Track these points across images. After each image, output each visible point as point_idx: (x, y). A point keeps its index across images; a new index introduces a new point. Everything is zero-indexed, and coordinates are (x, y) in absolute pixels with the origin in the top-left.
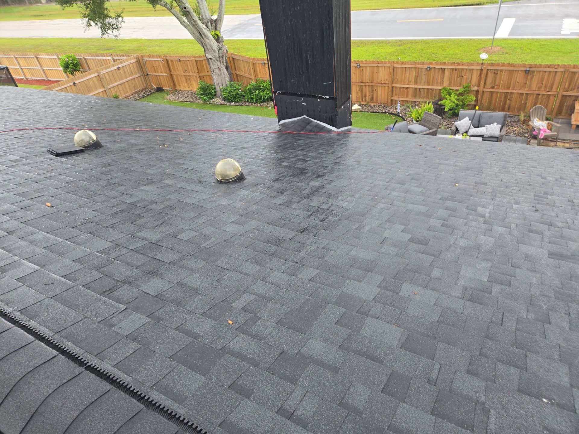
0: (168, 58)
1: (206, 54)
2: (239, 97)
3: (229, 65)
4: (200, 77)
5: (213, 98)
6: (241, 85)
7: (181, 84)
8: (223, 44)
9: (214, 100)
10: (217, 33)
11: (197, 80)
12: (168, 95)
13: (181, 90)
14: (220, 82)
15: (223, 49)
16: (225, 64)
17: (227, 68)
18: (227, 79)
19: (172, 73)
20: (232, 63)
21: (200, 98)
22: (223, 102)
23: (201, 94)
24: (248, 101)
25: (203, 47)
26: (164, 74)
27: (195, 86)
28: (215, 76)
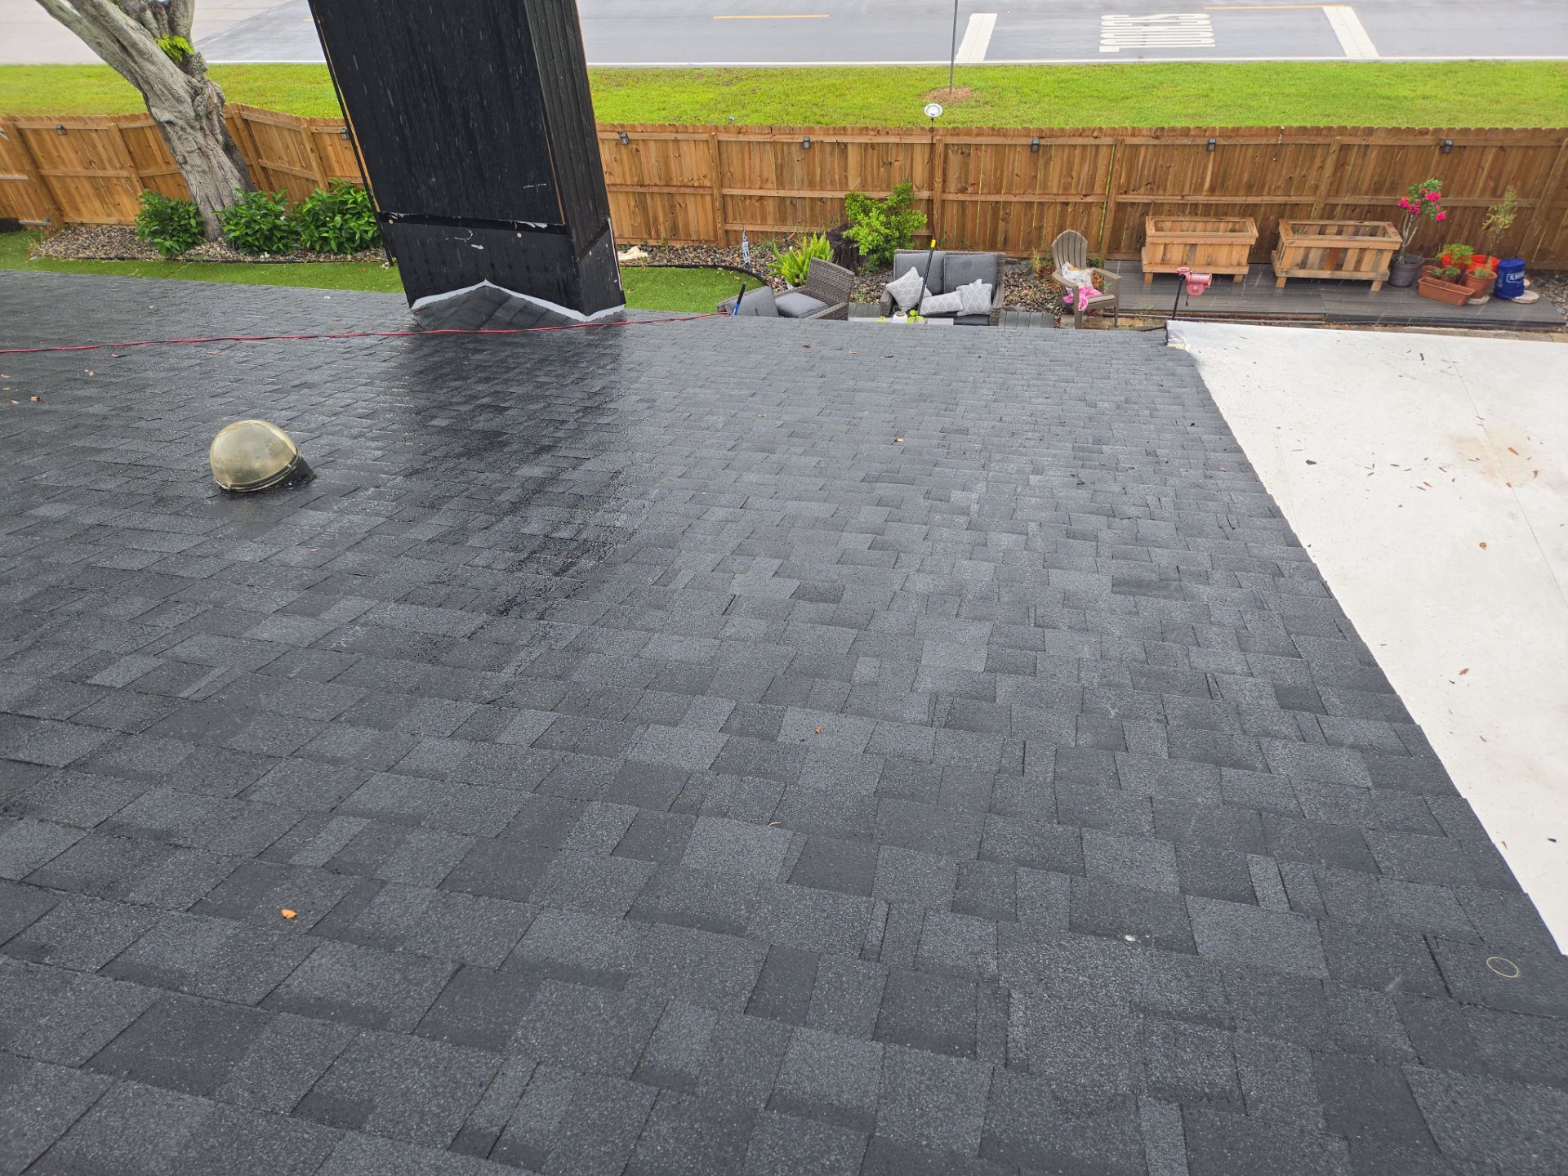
0: (23, 125)
1: (153, 110)
2: (282, 238)
3: (235, 140)
4: (144, 182)
5: (194, 244)
6: (282, 200)
7: (81, 206)
8: (206, 76)
9: (201, 249)
10: (180, 42)
11: (136, 192)
12: (39, 241)
13: (82, 224)
14: (211, 192)
15: (208, 91)
16: (220, 138)
17: (228, 149)
18: (235, 184)
19: (44, 172)
20: (245, 135)
21: (152, 244)
22: (230, 254)
23: (154, 234)
24: (312, 249)
25: (141, 89)
26: (17, 176)
27: (131, 209)
28: (191, 177)
